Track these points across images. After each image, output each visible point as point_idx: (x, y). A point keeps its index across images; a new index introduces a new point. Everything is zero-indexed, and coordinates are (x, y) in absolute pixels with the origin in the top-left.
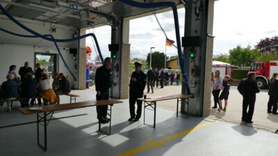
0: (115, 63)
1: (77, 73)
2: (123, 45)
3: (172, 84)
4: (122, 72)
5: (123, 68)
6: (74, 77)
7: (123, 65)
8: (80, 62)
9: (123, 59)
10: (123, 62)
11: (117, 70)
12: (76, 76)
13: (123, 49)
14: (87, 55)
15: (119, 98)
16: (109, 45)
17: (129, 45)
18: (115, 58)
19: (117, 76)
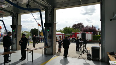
0: (14, 34)
2: (18, 26)
3: (41, 42)
4: (18, 38)
5: (18, 36)
10: (18, 33)
11: (15, 37)
15: (16, 50)
16: (11, 26)
17: (21, 26)
18: (14, 32)
19: (15, 40)
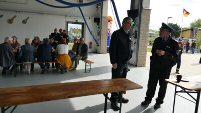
0: (134, 30)
1: (100, 39)
2: (143, 10)
4: (141, 39)
5: (141, 35)
6: (97, 43)
7: (141, 32)
8: (102, 29)
9: (142, 25)
10: (142, 28)
11: (135, 37)
12: (99, 42)
13: (143, 14)
14: (109, 23)
15: (136, 66)
16: (128, 11)
17: (150, 10)
18: (134, 25)
19: (135, 43)
